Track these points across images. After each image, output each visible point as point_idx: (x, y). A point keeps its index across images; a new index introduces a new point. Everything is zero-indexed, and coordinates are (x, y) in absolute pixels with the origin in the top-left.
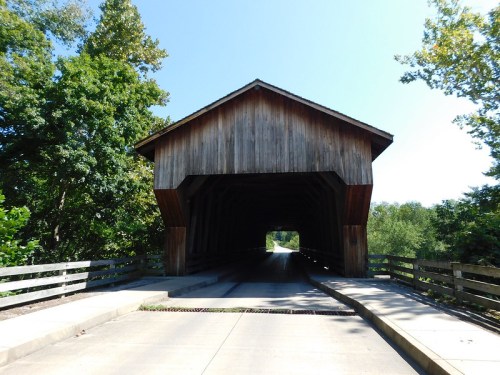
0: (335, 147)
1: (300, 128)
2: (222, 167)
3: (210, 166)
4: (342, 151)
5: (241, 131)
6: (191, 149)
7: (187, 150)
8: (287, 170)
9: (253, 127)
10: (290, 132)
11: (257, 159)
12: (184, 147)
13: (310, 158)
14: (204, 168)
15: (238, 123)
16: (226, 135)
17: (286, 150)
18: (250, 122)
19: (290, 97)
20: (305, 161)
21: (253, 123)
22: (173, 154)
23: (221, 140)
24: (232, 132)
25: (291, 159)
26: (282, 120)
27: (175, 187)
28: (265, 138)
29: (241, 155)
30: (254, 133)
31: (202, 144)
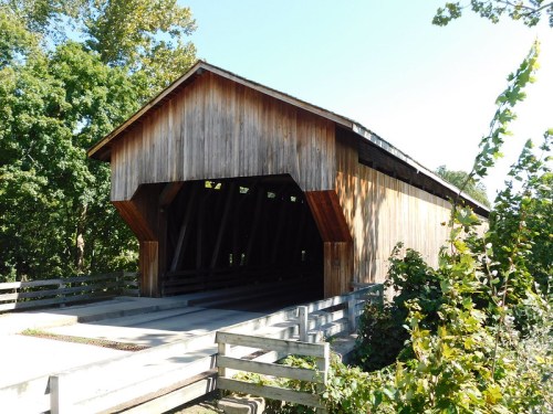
0: (292, 140)
1: (253, 118)
2: (172, 173)
3: (161, 172)
4: (299, 146)
5: (190, 127)
6: (143, 154)
7: (140, 155)
8: (236, 176)
9: (203, 121)
10: (242, 124)
11: (206, 162)
12: (136, 151)
13: (262, 157)
14: (155, 175)
15: (188, 116)
16: (176, 133)
17: (236, 148)
18: (200, 115)
19: (234, 79)
20: (256, 161)
21: (203, 116)
22: (127, 159)
23: (171, 140)
24: (182, 130)
25: (241, 160)
26: (233, 108)
27: (129, 199)
28: (215, 134)
29: (191, 157)
30: (203, 129)
31: (153, 146)
